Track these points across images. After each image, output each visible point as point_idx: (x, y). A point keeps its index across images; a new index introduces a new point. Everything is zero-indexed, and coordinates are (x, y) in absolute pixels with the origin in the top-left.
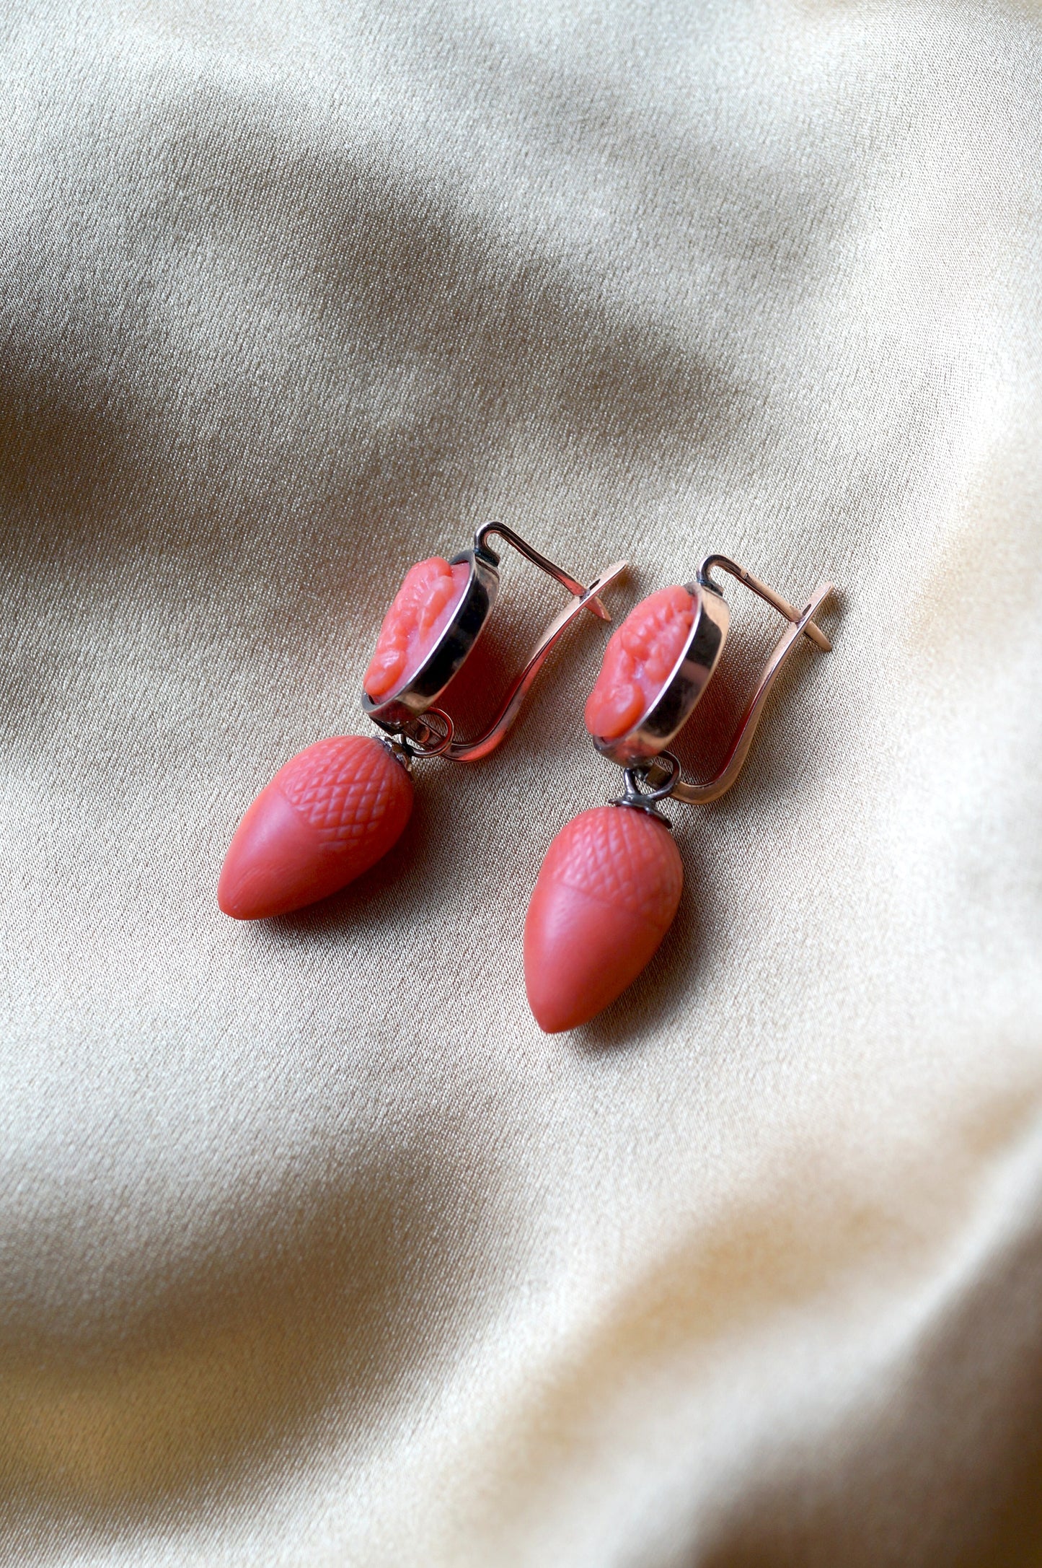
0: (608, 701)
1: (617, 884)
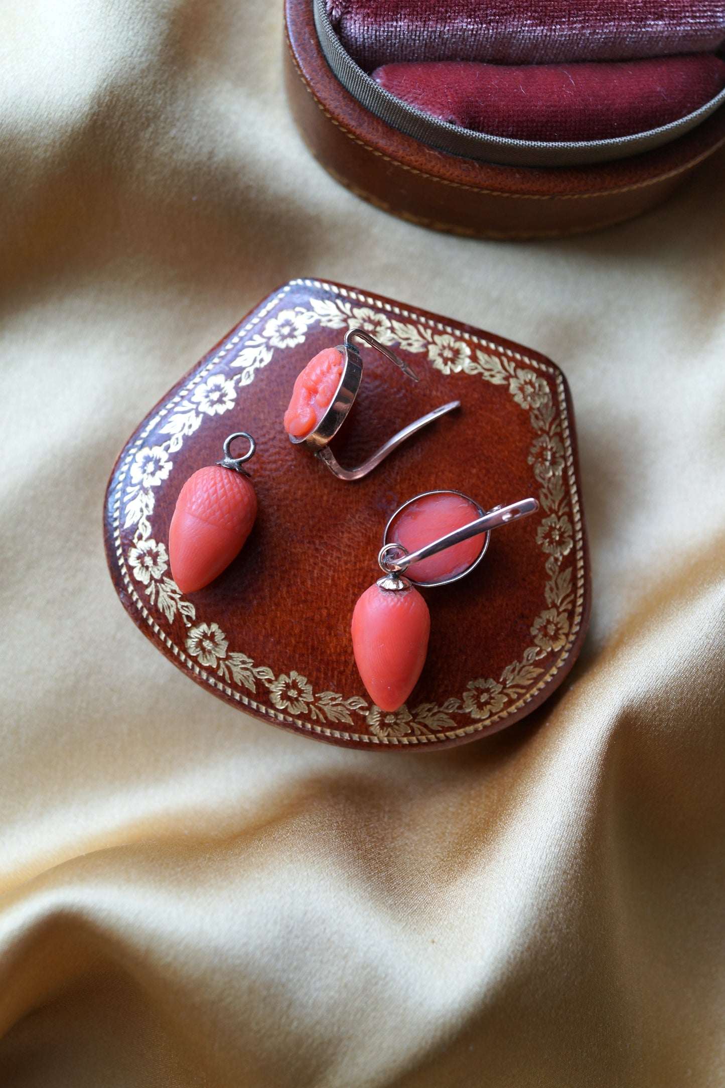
0: (297, 417)
1: (222, 516)
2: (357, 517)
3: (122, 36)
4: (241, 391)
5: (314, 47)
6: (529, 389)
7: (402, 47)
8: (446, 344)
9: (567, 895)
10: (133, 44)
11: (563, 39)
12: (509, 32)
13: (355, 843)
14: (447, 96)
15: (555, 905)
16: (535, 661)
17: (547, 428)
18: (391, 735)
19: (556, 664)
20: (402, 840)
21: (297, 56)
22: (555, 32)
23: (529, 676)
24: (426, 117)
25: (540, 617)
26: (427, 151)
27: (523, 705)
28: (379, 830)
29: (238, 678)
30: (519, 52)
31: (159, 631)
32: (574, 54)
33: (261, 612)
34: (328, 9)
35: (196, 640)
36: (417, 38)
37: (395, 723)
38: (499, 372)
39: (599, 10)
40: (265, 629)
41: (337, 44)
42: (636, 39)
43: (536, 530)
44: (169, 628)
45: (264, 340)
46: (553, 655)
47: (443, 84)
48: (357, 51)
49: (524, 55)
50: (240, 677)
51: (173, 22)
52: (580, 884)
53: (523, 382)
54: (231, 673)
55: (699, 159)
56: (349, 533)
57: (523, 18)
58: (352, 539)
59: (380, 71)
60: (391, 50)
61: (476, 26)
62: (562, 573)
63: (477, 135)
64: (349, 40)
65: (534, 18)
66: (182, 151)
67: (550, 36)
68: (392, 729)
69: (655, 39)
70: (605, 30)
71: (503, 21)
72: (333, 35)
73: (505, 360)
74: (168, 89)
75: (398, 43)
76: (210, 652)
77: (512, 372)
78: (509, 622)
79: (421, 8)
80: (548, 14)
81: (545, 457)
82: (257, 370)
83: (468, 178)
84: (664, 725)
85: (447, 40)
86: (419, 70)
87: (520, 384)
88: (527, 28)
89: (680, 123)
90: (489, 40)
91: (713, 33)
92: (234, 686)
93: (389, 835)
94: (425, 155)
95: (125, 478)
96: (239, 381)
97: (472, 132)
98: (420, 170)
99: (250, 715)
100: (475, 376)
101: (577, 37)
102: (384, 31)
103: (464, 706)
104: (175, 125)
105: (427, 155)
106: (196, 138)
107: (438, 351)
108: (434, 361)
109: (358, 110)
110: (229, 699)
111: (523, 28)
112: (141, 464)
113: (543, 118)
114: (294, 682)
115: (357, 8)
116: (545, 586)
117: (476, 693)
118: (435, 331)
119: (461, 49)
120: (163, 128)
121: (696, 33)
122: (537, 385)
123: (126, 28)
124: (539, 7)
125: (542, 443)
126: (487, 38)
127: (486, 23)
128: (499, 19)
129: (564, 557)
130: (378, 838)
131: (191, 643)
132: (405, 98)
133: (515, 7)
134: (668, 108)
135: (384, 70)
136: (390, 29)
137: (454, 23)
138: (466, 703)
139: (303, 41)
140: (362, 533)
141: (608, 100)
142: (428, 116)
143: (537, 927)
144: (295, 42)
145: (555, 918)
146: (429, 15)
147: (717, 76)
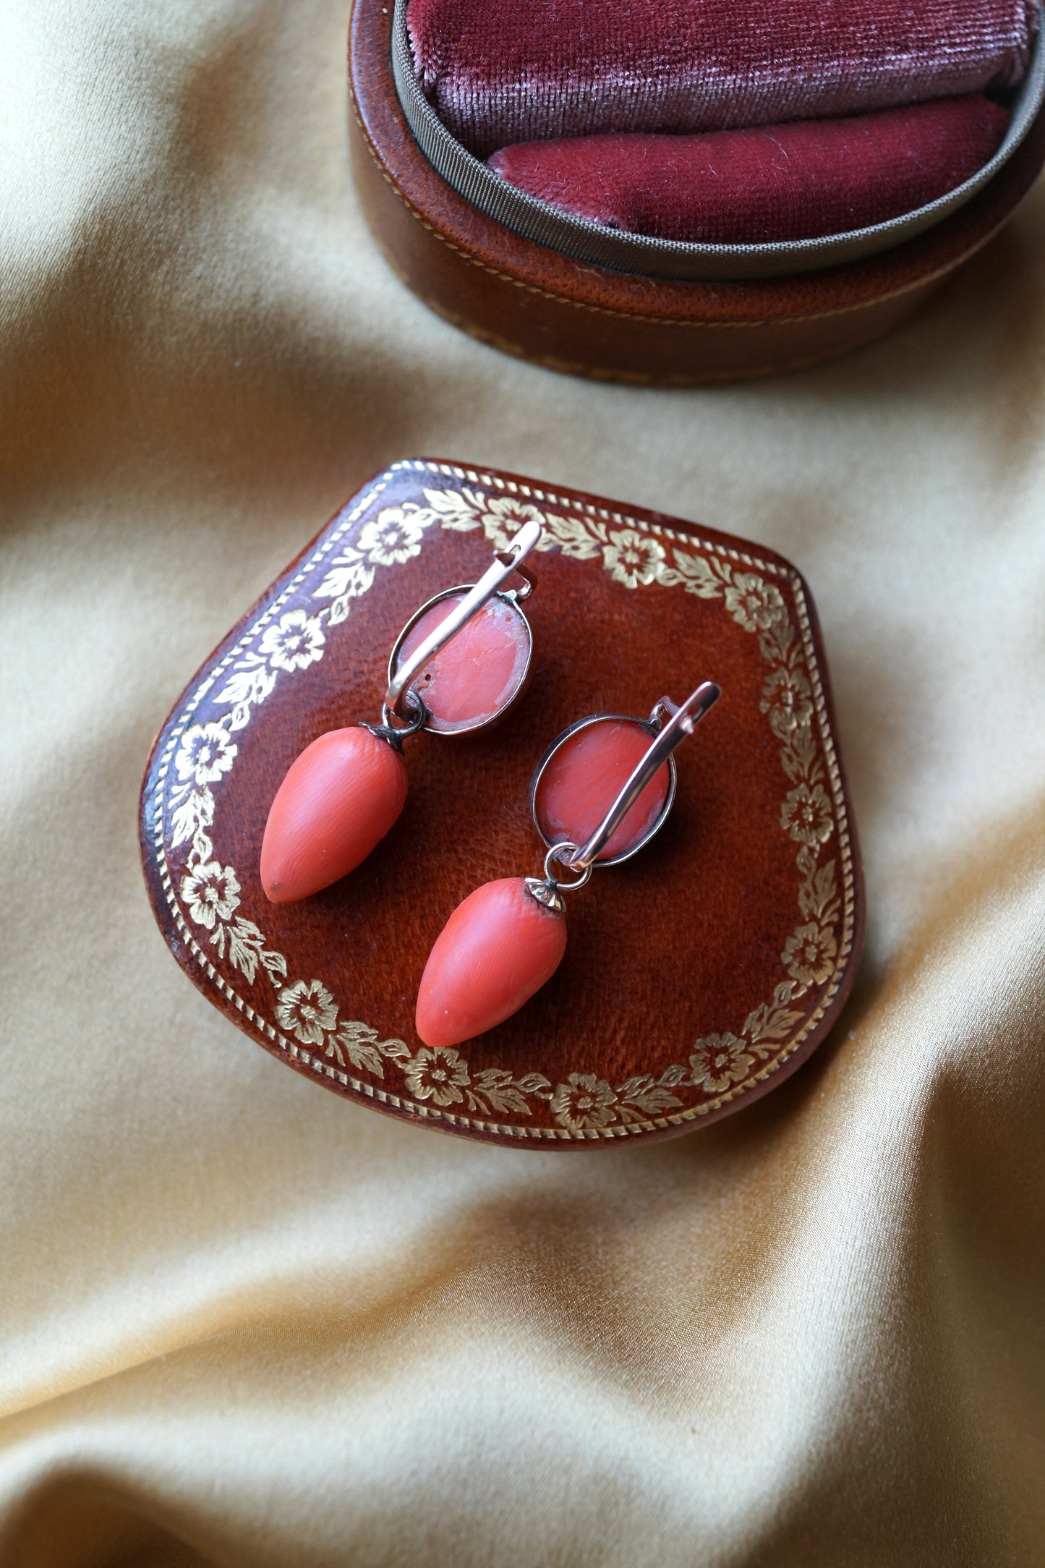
2: (516, 809)
3: (111, 134)
4: (332, 634)
5: (399, 128)
6: (754, 603)
7: (529, 119)
8: (628, 544)
9: (887, 1354)
10: (128, 144)
11: (766, 90)
12: (685, 86)
13: (561, 1298)
14: (603, 187)
15: (871, 1370)
16: (791, 1001)
17: (784, 658)
18: (588, 1126)
19: (822, 1003)
20: (628, 1284)
21: (375, 143)
22: (753, 81)
23: (783, 1024)
24: (575, 221)
25: (794, 937)
26: (579, 270)
27: (778, 1067)
28: (593, 1274)
29: (356, 1057)
30: (702, 113)
31: (234, 997)
32: (782, 110)
33: (384, 959)
34: (416, 71)
35: (291, 1006)
36: (551, 104)
37: (593, 1109)
38: (708, 580)
39: (814, 45)
40: (392, 983)
41: (435, 122)
42: (870, 83)
43: (779, 808)
44: (249, 991)
45: (361, 555)
46: (817, 991)
47: (596, 171)
48: (463, 129)
49: (709, 117)
50: (359, 1056)
51: (185, 107)
52: (904, 1336)
53: (744, 593)
54: (345, 1051)
55: (974, 249)
56: (507, 832)
57: (706, 65)
58: (511, 841)
59: (500, 156)
60: (513, 125)
61: (637, 82)
62: (820, 870)
63: (652, 241)
64: (450, 115)
65: (722, 64)
66: (214, 296)
67: (746, 88)
68: (589, 1117)
69: (898, 81)
70: (826, 73)
71: (676, 71)
72: (428, 110)
73: (716, 562)
74: (184, 206)
75: (524, 113)
76: (312, 1023)
77: (728, 579)
78: (750, 948)
79: (556, 61)
80: (741, 56)
81: (784, 700)
82: (353, 601)
83: (642, 305)
84: (1001, 1084)
85: (595, 105)
86: (558, 153)
87: (741, 595)
88: (711, 79)
89: (945, 201)
90: (657, 101)
91: (980, 66)
92: (351, 1070)
93: (609, 1279)
94: (577, 276)
95: (168, 772)
96: (328, 617)
97: (644, 238)
98: (571, 298)
99: (378, 1112)
100: (674, 588)
101: (785, 86)
102: (502, 99)
103: (692, 1076)
104: (200, 258)
105: (580, 276)
106: (233, 275)
107: (618, 555)
108: (613, 570)
109: (472, 217)
110: (345, 1090)
111: (706, 80)
112: (189, 751)
113: (746, 209)
114: (440, 1057)
115: (460, 68)
116: (798, 891)
117: (709, 1056)
118: (612, 526)
119: (617, 116)
120: (184, 264)
121: (957, 68)
122: (765, 595)
123: (116, 121)
124: (728, 46)
125: (779, 680)
126: (654, 98)
127: (652, 76)
128: (671, 68)
129: (822, 845)
130: (593, 1286)
131: (283, 1012)
132: (541, 194)
133: (693, 50)
134: (926, 180)
135: (506, 155)
136: (511, 94)
137: (605, 79)
138: (695, 1070)
139: (382, 121)
140: (526, 832)
141: (838, 176)
142: (577, 219)
143: (847, 1405)
144: (370, 122)
145: (872, 1391)
146: (567, 70)
147: (990, 128)
